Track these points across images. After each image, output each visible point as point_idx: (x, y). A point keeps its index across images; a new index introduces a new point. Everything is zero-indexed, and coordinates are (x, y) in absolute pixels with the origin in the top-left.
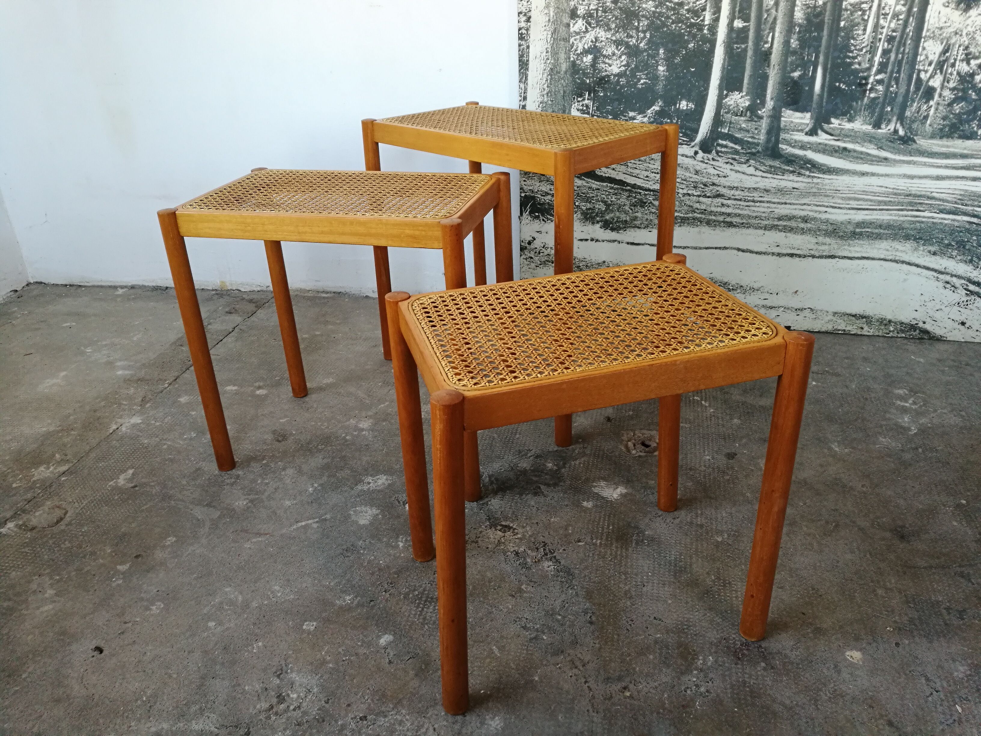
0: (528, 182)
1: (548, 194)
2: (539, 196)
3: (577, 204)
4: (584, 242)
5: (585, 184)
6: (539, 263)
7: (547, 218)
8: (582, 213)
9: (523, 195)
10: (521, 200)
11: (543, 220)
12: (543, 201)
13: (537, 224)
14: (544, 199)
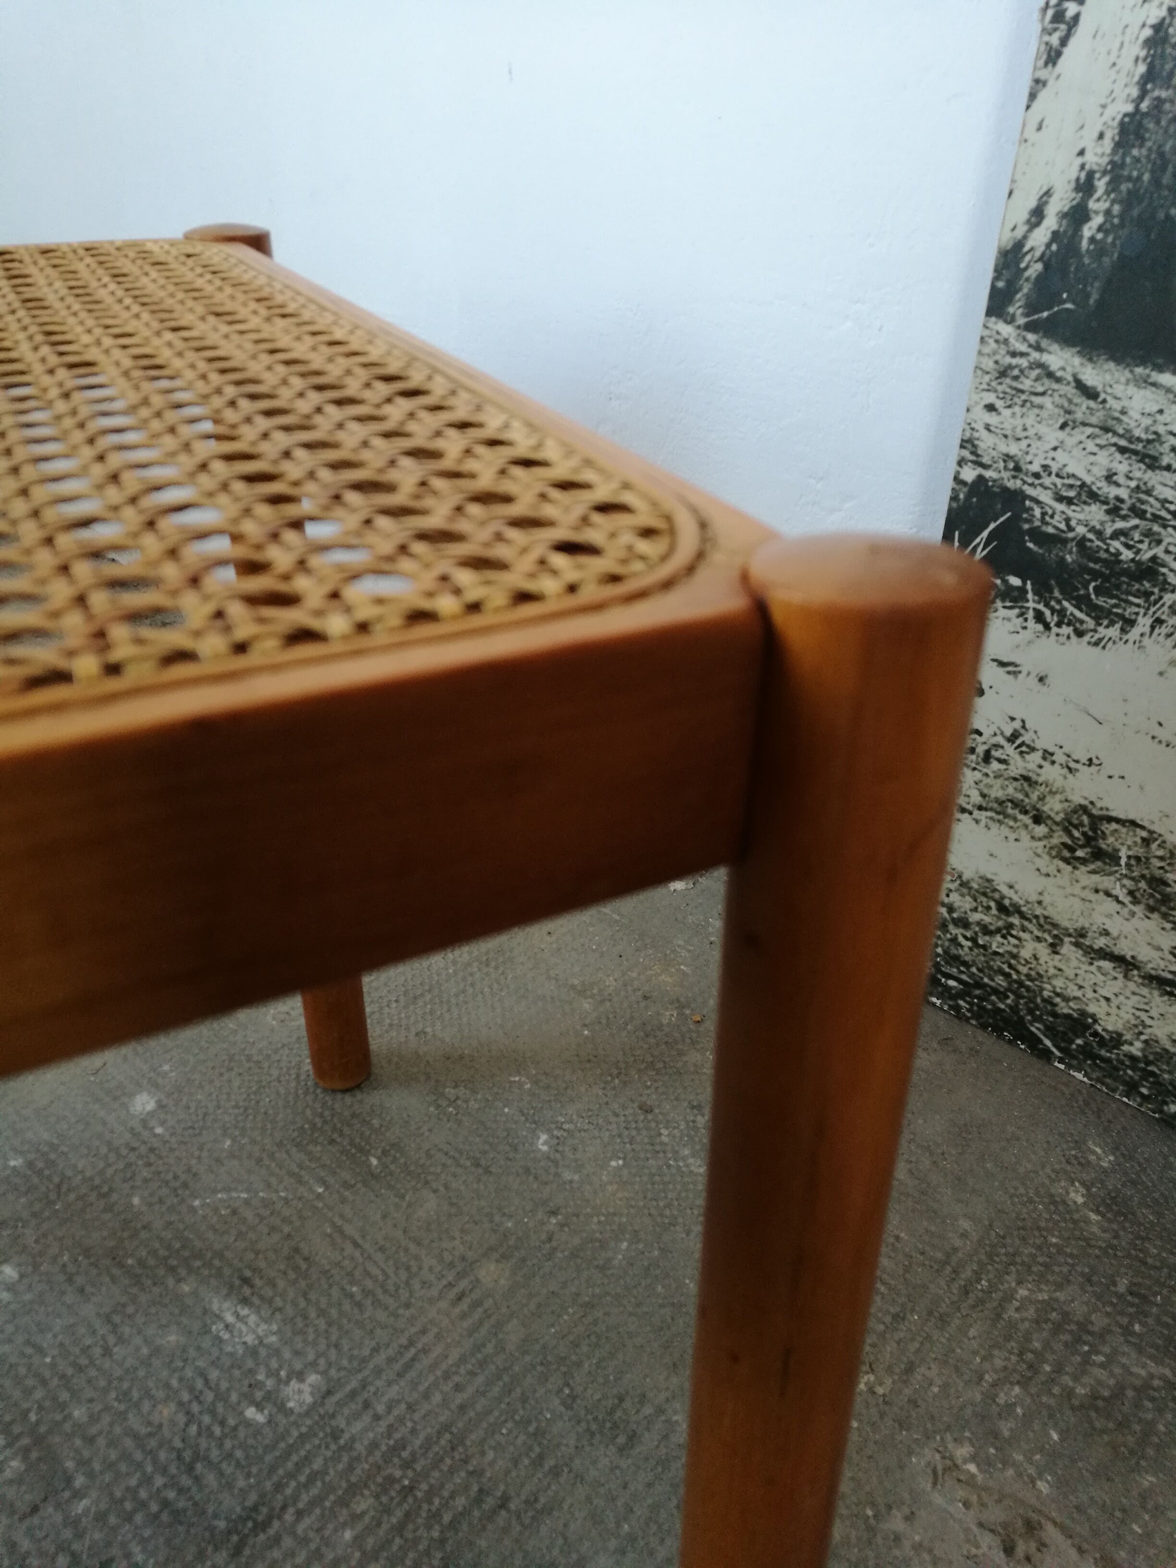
0: (1007, 419)
1: (1094, 496)
2: (1046, 497)
6: (976, 798)
7: (1062, 613)
9: (969, 474)
10: (954, 498)
11: (1039, 617)
12: (1063, 526)
13: (1010, 626)
14: (1068, 520)
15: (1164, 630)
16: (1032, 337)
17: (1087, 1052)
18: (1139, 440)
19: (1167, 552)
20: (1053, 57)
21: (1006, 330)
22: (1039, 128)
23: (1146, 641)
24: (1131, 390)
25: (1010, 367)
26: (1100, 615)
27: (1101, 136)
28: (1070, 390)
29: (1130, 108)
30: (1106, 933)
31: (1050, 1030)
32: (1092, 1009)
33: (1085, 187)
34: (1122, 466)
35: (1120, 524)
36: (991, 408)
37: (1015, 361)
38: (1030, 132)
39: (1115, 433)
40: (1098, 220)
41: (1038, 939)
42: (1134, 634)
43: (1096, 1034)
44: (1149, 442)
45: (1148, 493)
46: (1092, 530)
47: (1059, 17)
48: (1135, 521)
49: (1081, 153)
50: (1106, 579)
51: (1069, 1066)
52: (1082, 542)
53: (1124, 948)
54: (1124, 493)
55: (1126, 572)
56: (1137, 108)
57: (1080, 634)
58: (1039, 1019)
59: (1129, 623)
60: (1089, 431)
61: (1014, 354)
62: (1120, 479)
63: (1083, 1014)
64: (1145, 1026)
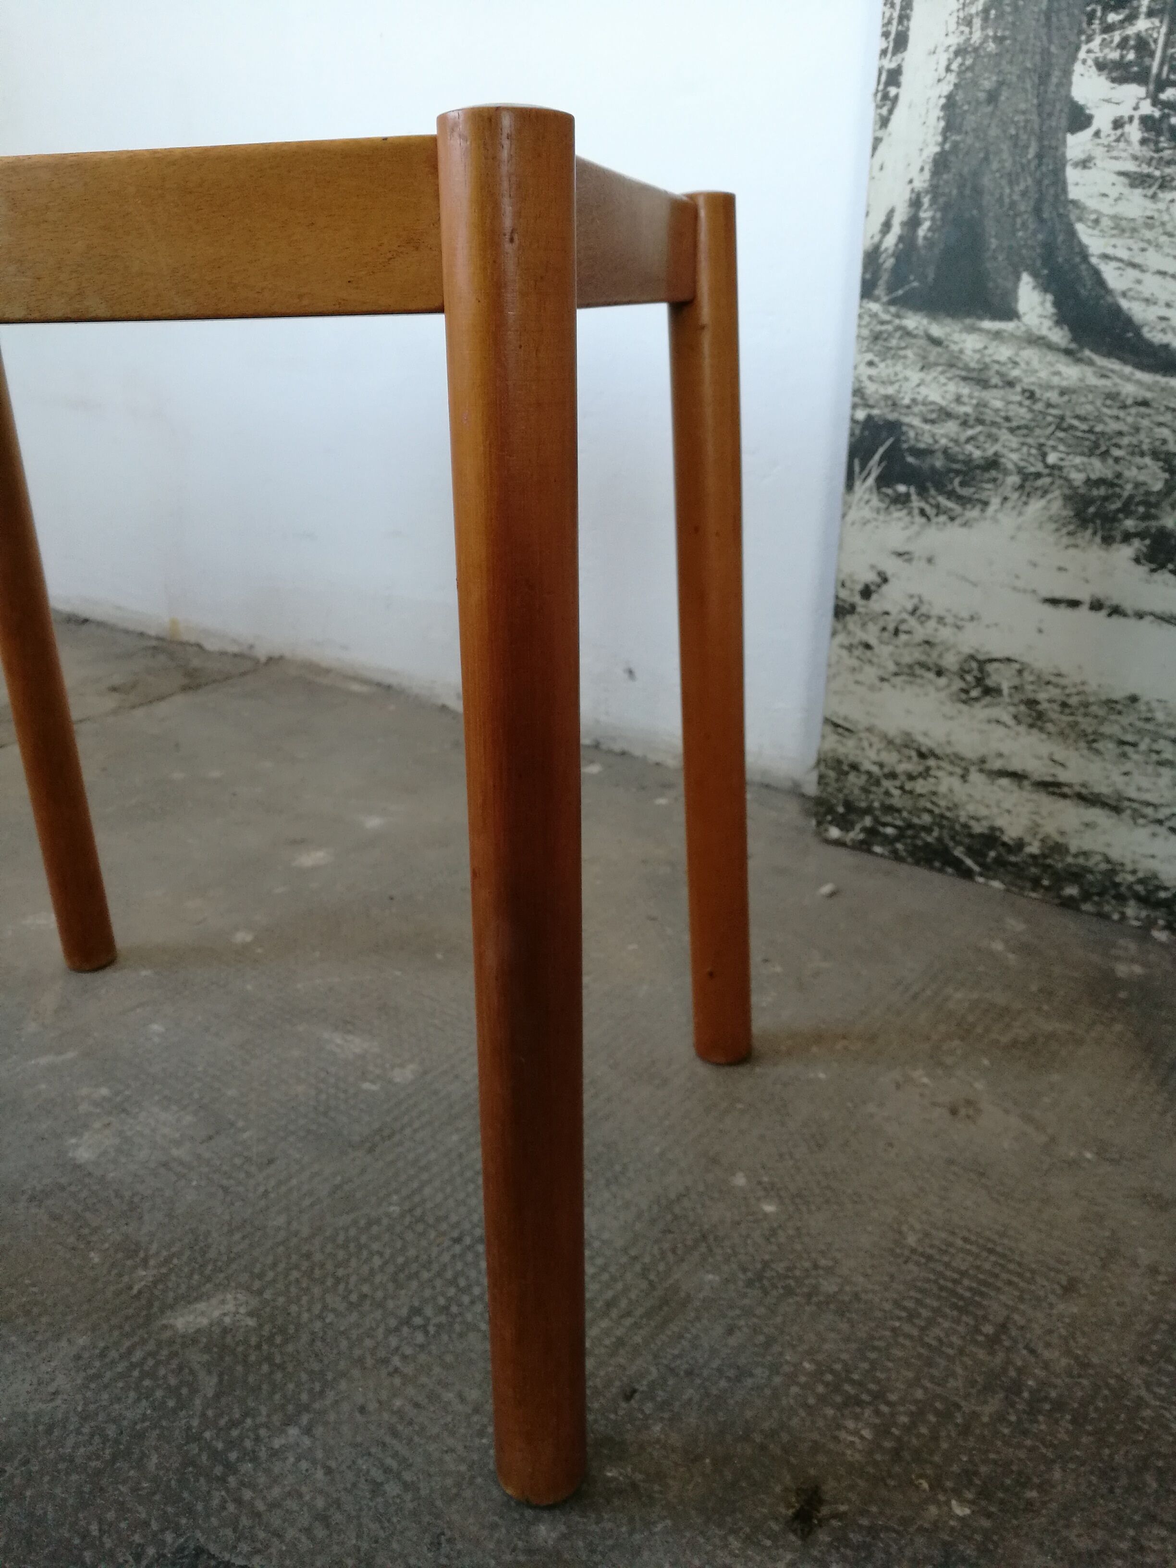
0: (883, 369)
1: (949, 415)
2: (916, 422)
3: (1052, 458)
4: (1063, 612)
5: (1093, 380)
6: (892, 667)
7: (937, 506)
8: (1067, 498)
9: (861, 415)
10: (852, 434)
11: (922, 512)
12: (930, 441)
13: (901, 524)
14: (933, 436)
15: (1009, 504)
16: (893, 309)
17: (1000, 862)
18: (974, 370)
19: (1004, 446)
20: (884, 122)
21: (875, 307)
22: (881, 168)
23: (1000, 516)
24: (965, 336)
25: (881, 332)
26: (964, 501)
27: (922, 169)
28: (923, 342)
29: (937, 149)
30: (1000, 755)
31: (970, 851)
32: (999, 822)
33: (916, 203)
34: (965, 390)
35: (970, 432)
36: (871, 364)
37: (884, 328)
38: (876, 172)
39: (959, 368)
40: (927, 224)
41: (951, 774)
42: (991, 510)
43: (1004, 844)
44: (981, 370)
45: (985, 406)
46: (952, 440)
47: (885, 97)
48: (979, 428)
49: (911, 181)
50: (965, 474)
51: (988, 878)
52: (945, 451)
53: (1016, 765)
54: (968, 409)
55: (978, 467)
56: (943, 148)
57: (952, 519)
58: (959, 843)
59: (986, 504)
60: (940, 369)
61: (883, 323)
62: (965, 399)
63: (993, 829)
64: (1038, 825)
